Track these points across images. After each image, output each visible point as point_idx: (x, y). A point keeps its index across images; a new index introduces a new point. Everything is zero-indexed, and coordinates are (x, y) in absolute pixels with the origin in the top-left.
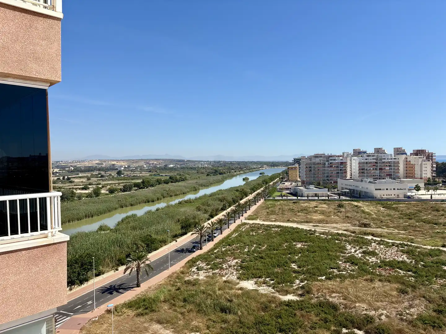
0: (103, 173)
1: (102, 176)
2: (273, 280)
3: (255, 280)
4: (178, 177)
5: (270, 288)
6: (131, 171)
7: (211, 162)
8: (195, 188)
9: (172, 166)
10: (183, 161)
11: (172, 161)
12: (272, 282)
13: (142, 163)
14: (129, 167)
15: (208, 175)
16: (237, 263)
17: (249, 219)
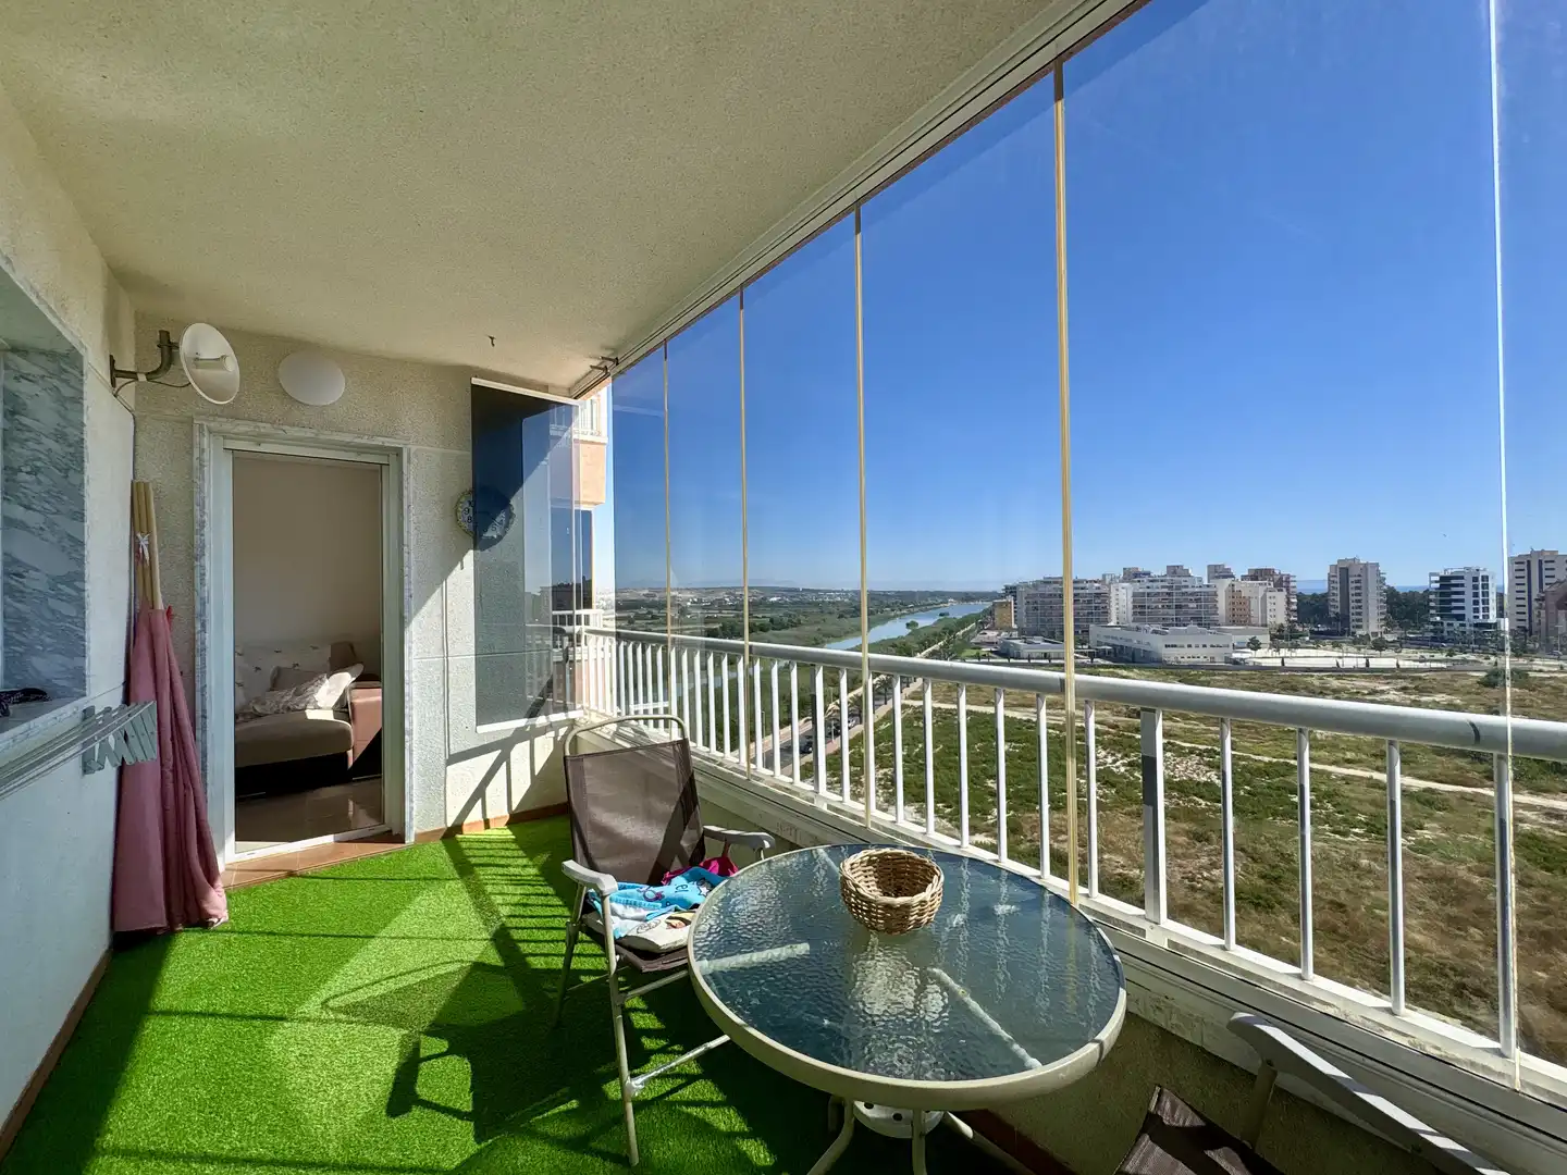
0: (655, 611)
1: (654, 617)
2: (950, 807)
3: (917, 805)
4: (786, 619)
5: (944, 821)
6: (704, 608)
7: (847, 592)
8: (815, 639)
9: (775, 599)
10: (796, 590)
11: (775, 591)
12: (948, 810)
13: (722, 595)
14: (700, 601)
15: (841, 617)
16: (885, 774)
17: (913, 699)
